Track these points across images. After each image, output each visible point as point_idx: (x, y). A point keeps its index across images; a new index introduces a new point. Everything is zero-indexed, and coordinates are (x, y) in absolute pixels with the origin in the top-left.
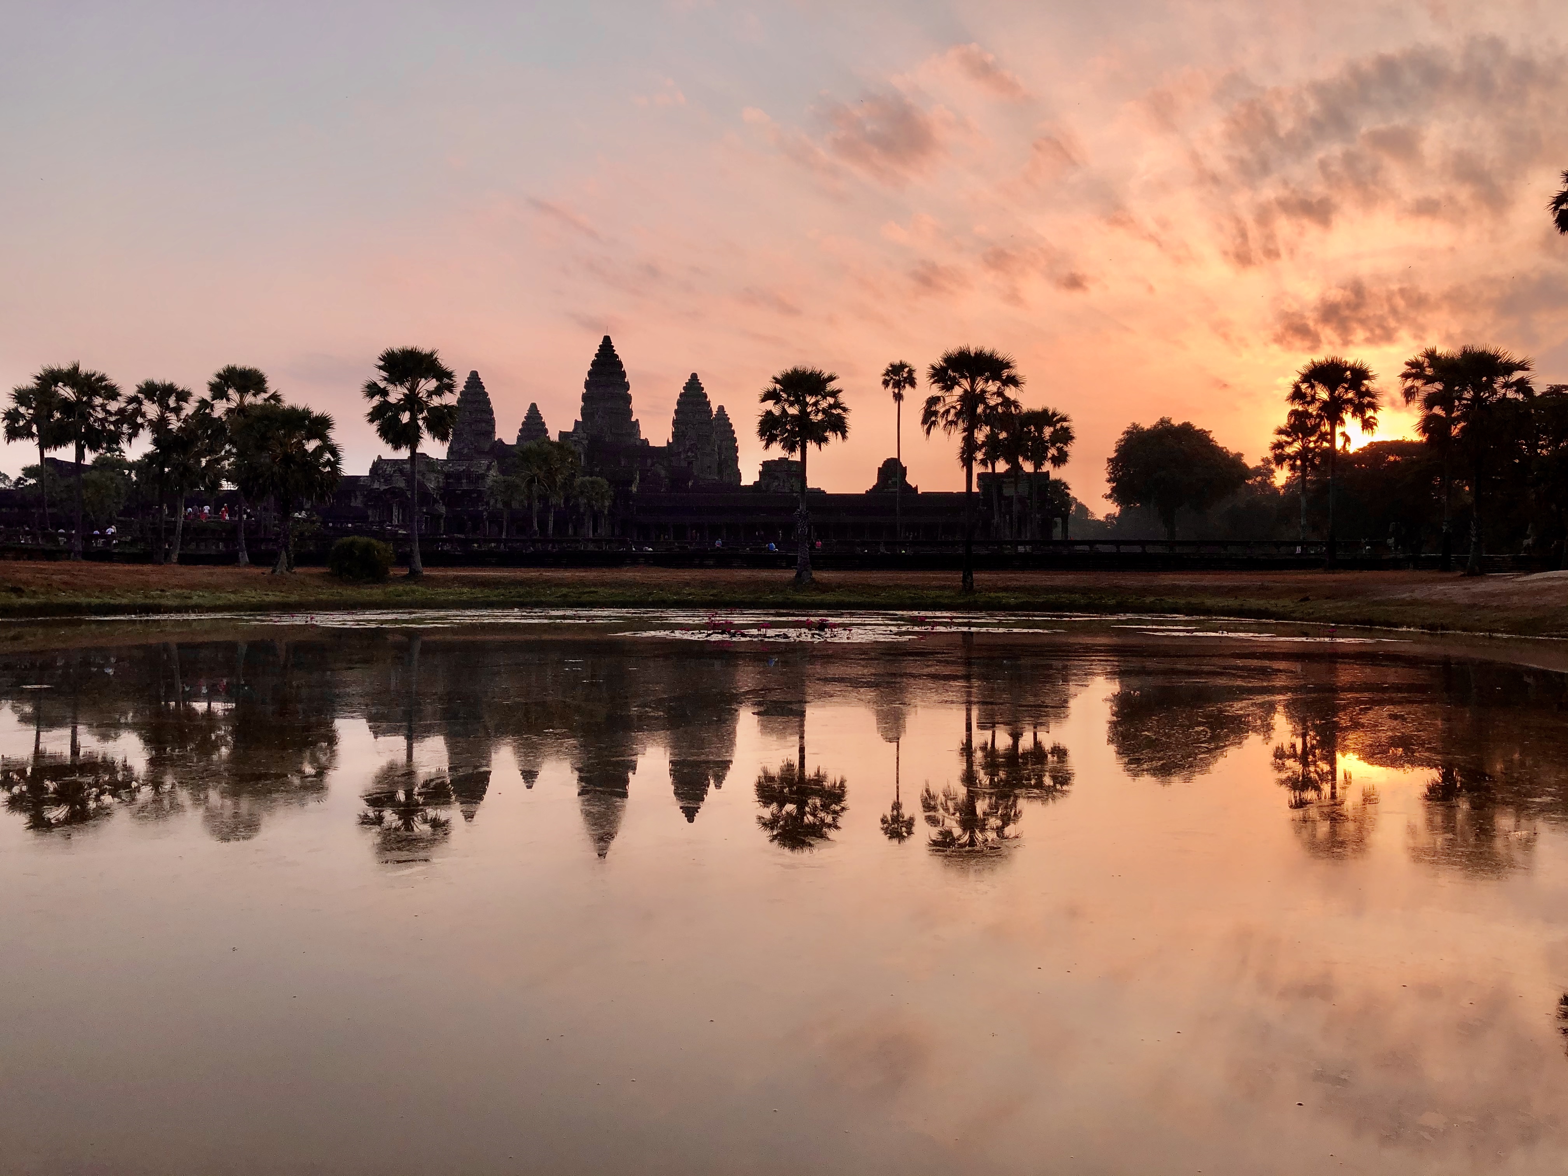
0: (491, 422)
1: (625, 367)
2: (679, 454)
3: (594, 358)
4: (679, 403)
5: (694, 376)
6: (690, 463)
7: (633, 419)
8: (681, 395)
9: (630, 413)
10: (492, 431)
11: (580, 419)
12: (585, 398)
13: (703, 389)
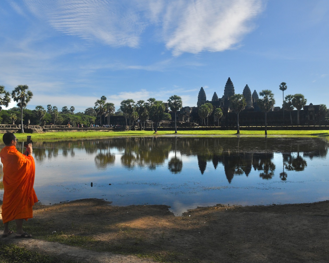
0: (205, 98)
1: (233, 84)
3: (226, 82)
5: (247, 85)
8: (244, 89)
10: (206, 99)
11: (224, 95)
12: (225, 90)
13: (249, 88)
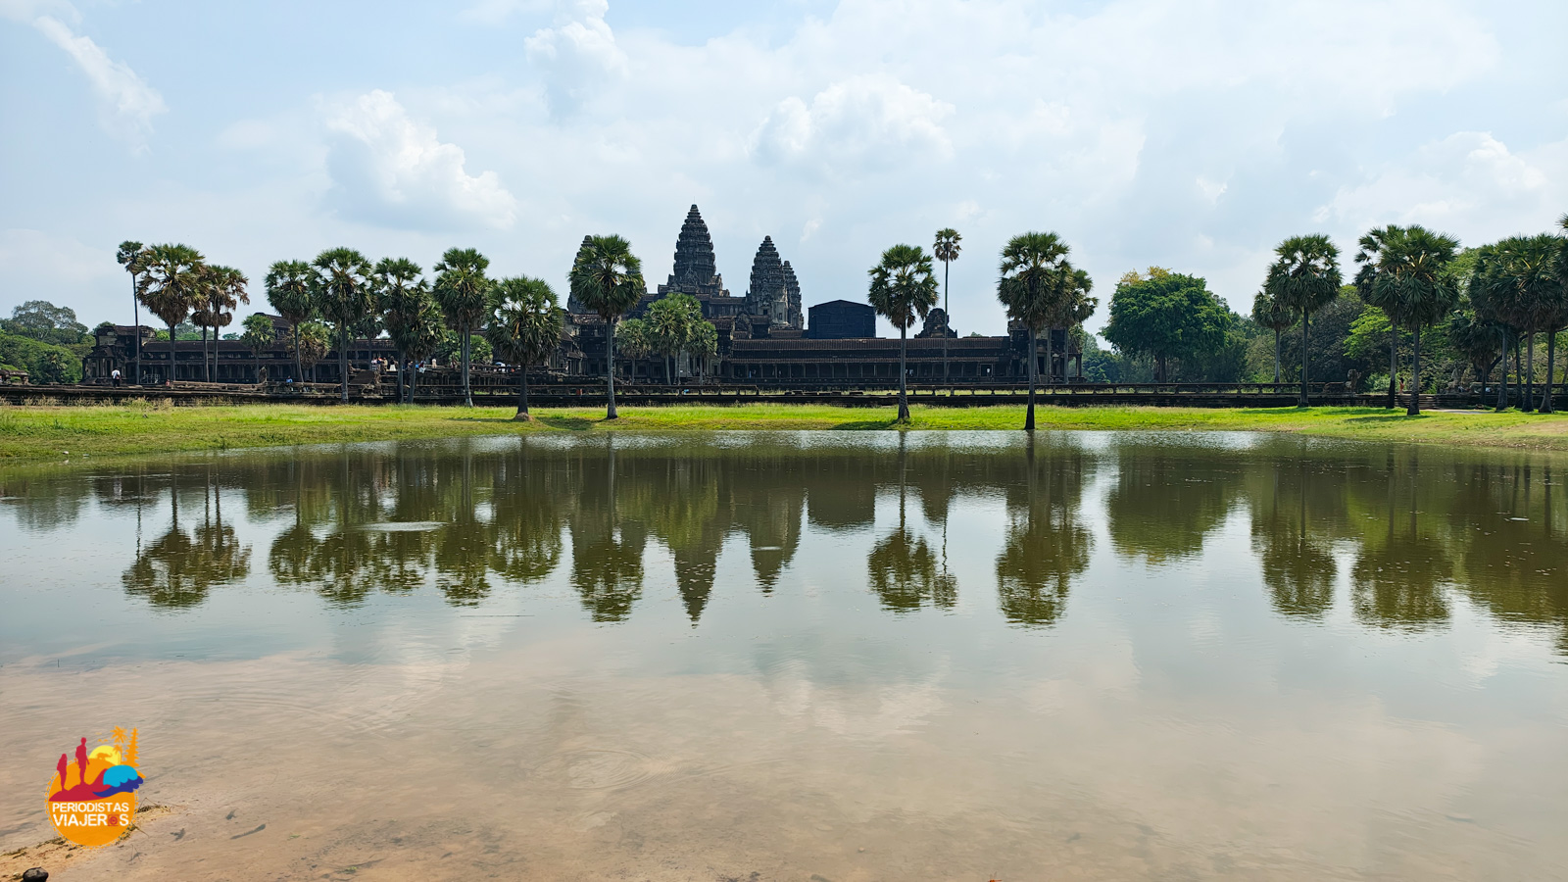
1: (710, 231)
2: (757, 302)
3: (683, 223)
4: (755, 261)
5: (768, 239)
6: (765, 312)
7: (716, 274)
8: (757, 254)
9: (713, 268)
11: (673, 274)
12: (676, 256)
